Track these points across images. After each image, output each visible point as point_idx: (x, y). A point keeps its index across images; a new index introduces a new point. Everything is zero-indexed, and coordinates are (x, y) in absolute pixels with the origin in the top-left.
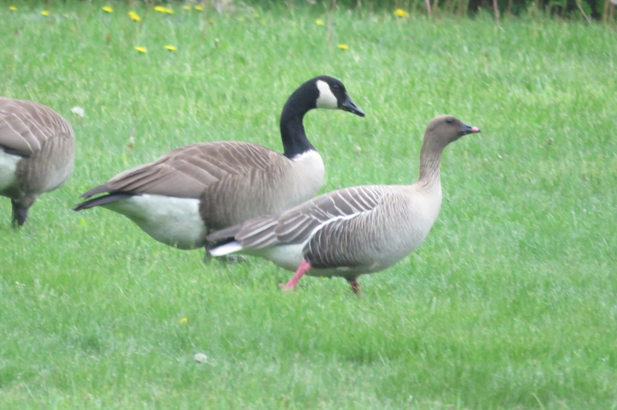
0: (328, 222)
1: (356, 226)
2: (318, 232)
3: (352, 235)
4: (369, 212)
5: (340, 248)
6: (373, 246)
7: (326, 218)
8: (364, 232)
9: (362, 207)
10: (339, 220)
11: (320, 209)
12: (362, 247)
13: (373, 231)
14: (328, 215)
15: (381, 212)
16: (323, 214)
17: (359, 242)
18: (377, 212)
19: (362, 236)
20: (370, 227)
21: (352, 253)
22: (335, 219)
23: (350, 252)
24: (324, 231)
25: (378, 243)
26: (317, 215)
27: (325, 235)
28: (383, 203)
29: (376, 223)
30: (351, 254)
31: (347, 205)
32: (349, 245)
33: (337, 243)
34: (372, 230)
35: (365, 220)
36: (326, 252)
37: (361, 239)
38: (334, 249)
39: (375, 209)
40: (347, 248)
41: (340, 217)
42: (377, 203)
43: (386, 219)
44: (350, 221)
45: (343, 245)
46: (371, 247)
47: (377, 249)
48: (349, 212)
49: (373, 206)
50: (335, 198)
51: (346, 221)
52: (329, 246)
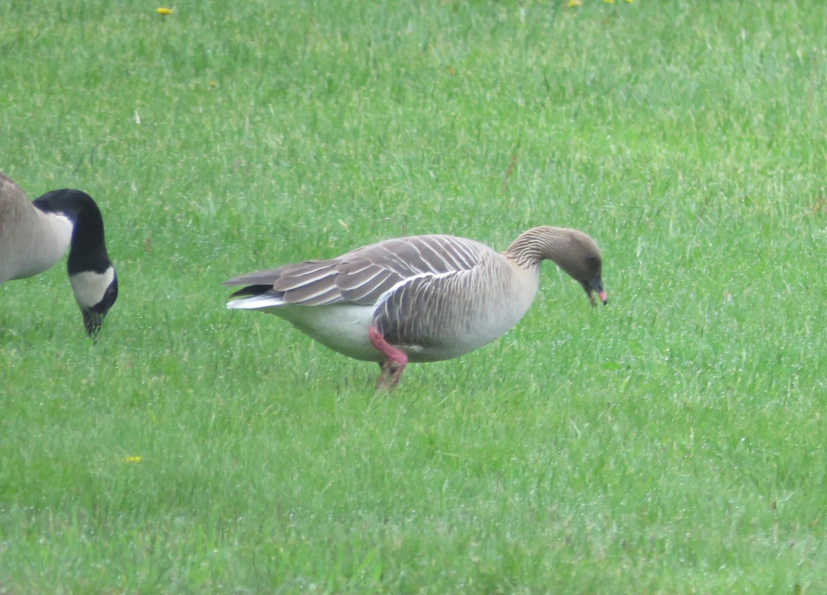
0: (413, 278)
1: (452, 290)
2: (400, 290)
3: (445, 302)
4: (467, 272)
5: (426, 316)
6: (465, 321)
7: (409, 273)
8: (460, 300)
9: (458, 264)
10: (429, 278)
11: (400, 259)
12: (453, 320)
13: (471, 300)
14: (413, 268)
15: (483, 276)
16: (404, 265)
17: (451, 313)
18: (478, 275)
19: (457, 304)
20: (468, 293)
21: (439, 327)
22: (423, 275)
23: (436, 326)
24: (407, 291)
25: (471, 319)
26: (396, 267)
27: (410, 296)
28: (483, 263)
29: (476, 291)
30: (436, 329)
31: (438, 257)
32: (438, 315)
33: (425, 309)
34: (470, 298)
35: (462, 283)
36: (407, 319)
37: (455, 309)
38: (418, 316)
39: (474, 269)
40: (435, 319)
41: (429, 274)
42: (477, 262)
43: (488, 287)
44: (443, 279)
45: (431, 314)
46: (462, 322)
47: (468, 327)
48: (442, 269)
49: (472, 265)
50: (420, 246)
51: (438, 280)
52: (413, 311)
